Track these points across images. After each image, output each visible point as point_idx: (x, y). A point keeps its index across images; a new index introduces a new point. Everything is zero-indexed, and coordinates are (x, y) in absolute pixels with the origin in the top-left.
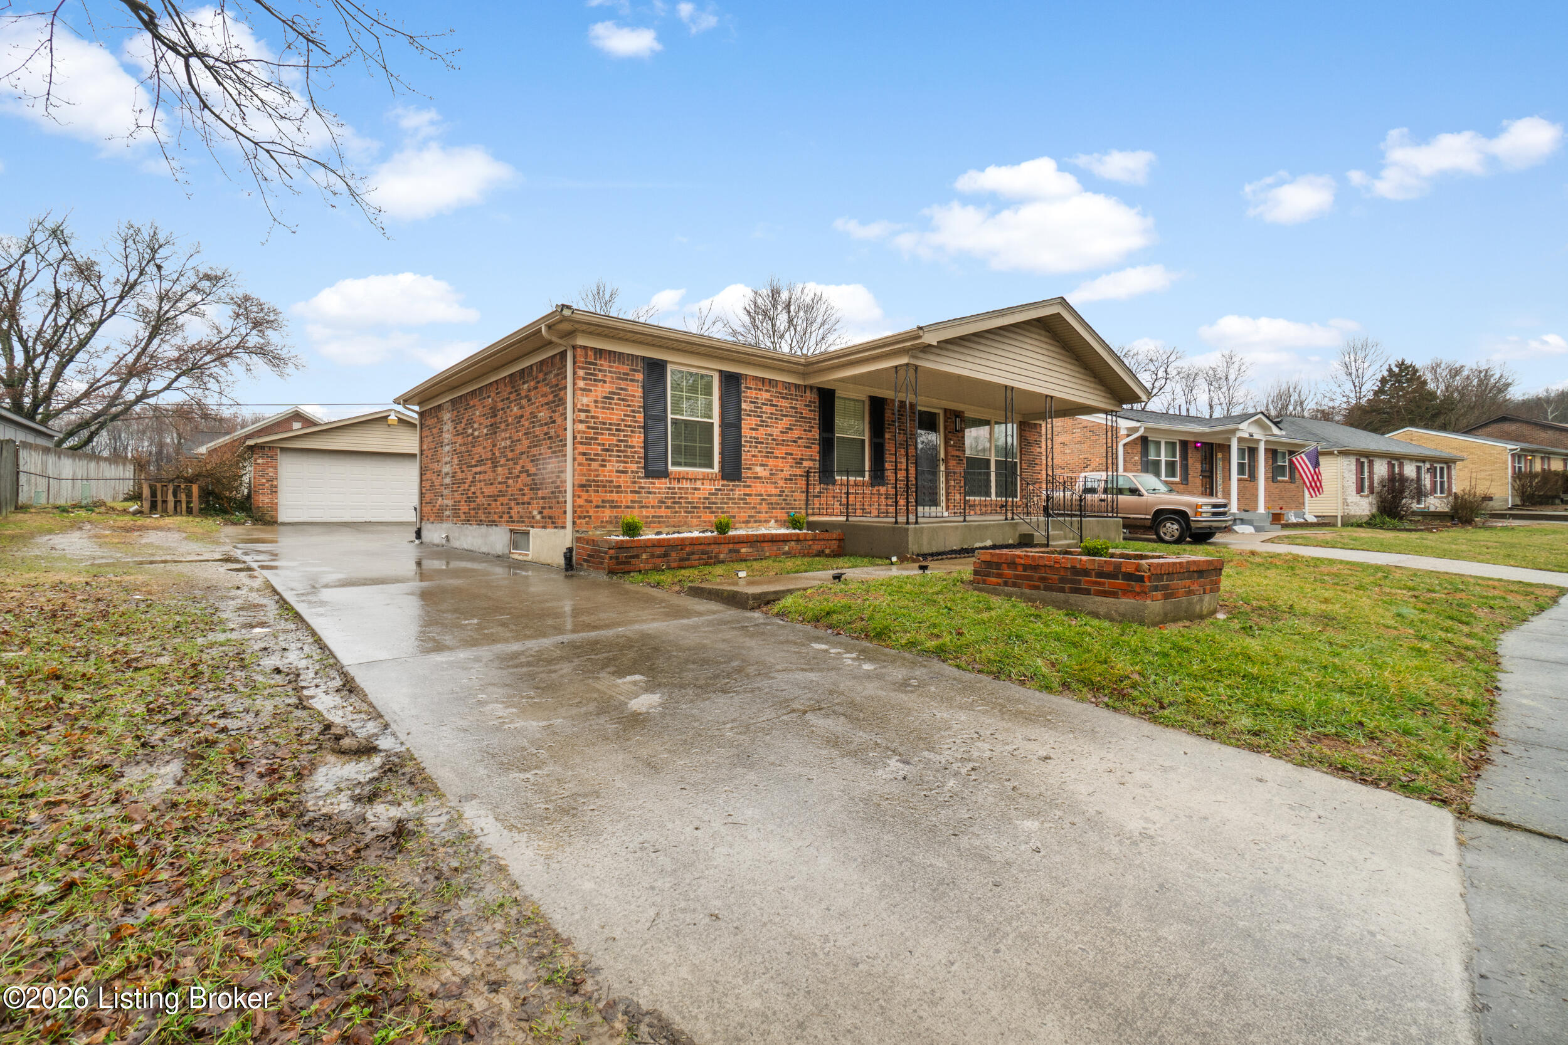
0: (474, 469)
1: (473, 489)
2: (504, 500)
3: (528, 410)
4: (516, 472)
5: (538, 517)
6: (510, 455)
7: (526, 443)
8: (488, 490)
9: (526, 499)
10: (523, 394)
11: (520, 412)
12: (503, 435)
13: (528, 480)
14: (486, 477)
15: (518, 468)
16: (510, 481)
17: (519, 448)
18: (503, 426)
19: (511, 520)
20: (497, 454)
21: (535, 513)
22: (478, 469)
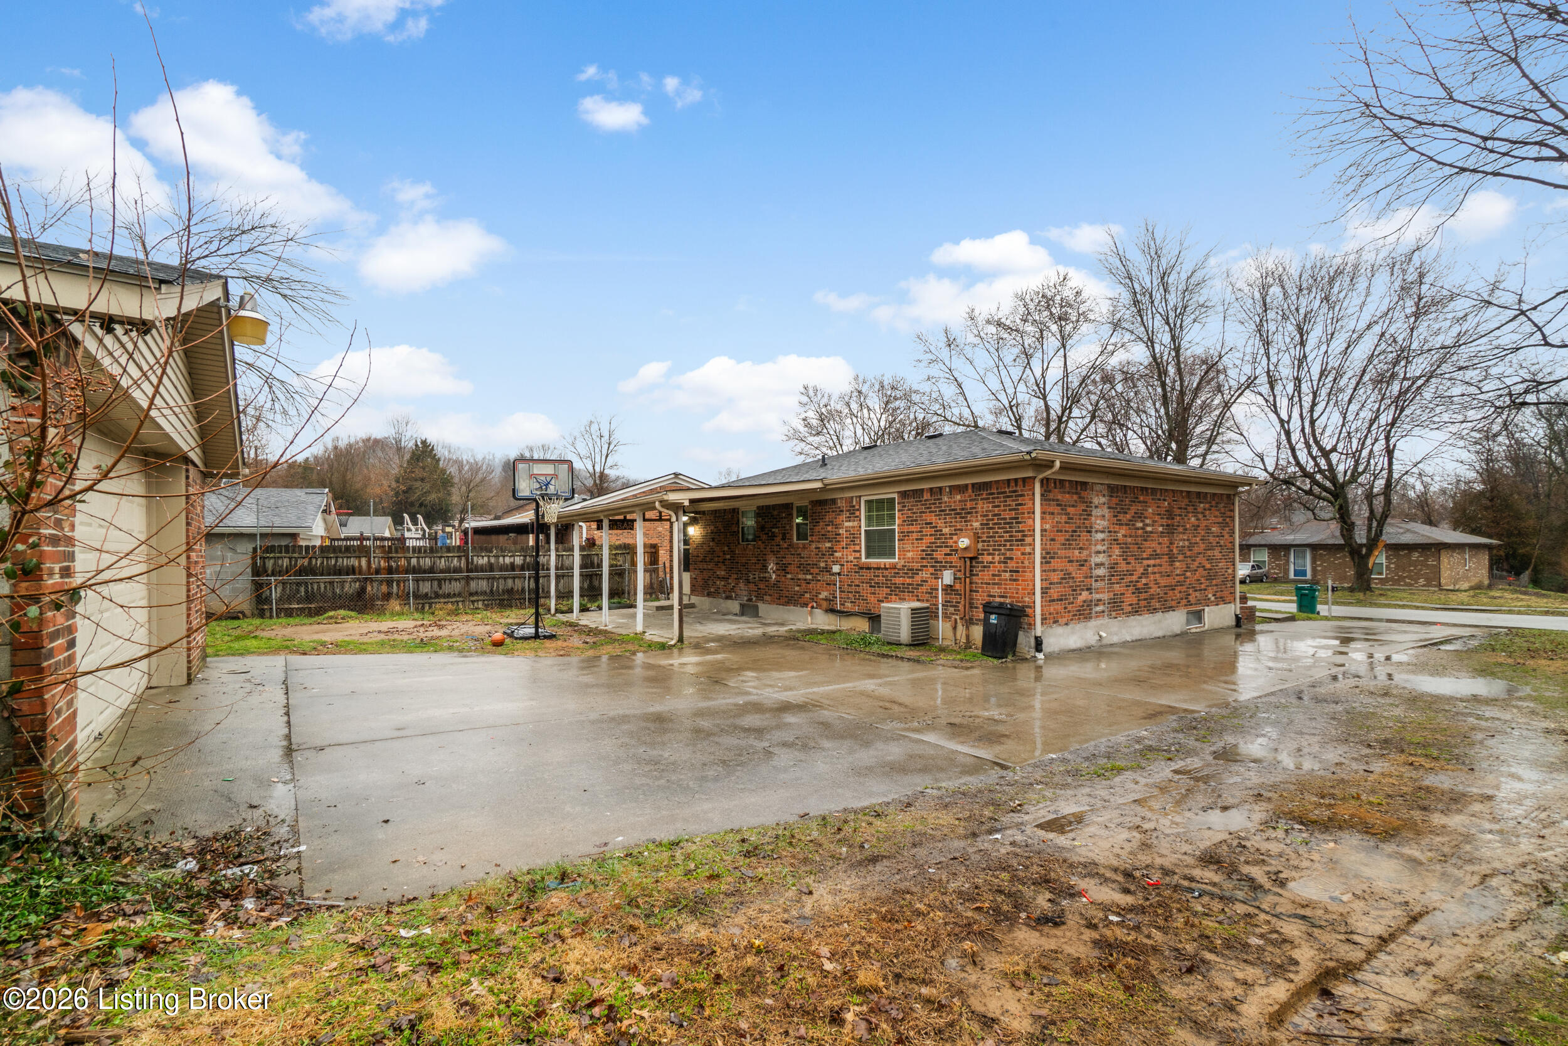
0: (1146, 562)
1: (1144, 581)
2: (1184, 589)
3: (1204, 523)
4: (1194, 566)
5: (1213, 598)
6: (1188, 553)
7: (1202, 546)
8: (1163, 582)
9: (1203, 586)
10: (1199, 510)
11: (1196, 523)
12: (1181, 536)
13: (1205, 573)
14: (1163, 569)
15: (1196, 564)
16: (1188, 574)
17: (1196, 549)
18: (1181, 529)
19: (1189, 604)
20: (1175, 551)
21: (1210, 596)
22: (1151, 562)
